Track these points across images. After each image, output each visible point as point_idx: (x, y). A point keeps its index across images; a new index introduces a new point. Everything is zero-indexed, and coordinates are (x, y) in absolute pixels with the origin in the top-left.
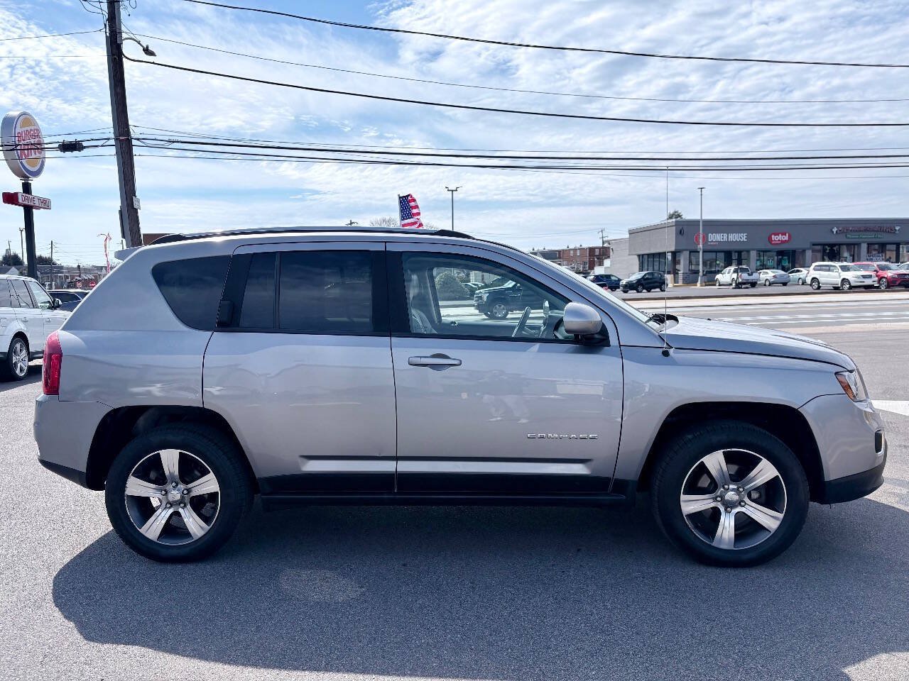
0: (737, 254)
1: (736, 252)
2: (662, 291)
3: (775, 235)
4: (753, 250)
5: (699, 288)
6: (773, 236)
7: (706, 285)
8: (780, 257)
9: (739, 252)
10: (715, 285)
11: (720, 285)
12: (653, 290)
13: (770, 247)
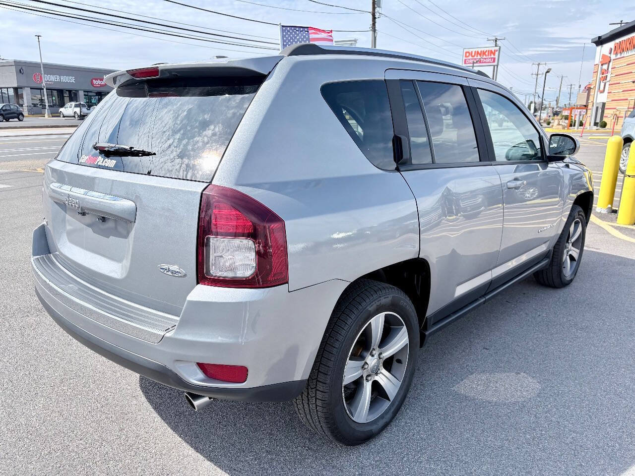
0: (67, 92)
1: (67, 90)
2: (20, 120)
3: (95, 80)
4: (81, 90)
5: (47, 119)
6: (94, 81)
7: (52, 117)
8: (99, 97)
9: (70, 91)
10: (59, 116)
11: (64, 117)
12: (10, 120)
13: (92, 88)
